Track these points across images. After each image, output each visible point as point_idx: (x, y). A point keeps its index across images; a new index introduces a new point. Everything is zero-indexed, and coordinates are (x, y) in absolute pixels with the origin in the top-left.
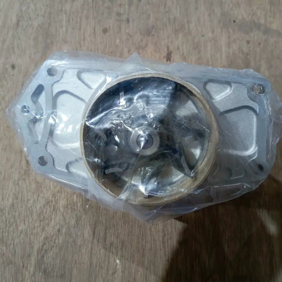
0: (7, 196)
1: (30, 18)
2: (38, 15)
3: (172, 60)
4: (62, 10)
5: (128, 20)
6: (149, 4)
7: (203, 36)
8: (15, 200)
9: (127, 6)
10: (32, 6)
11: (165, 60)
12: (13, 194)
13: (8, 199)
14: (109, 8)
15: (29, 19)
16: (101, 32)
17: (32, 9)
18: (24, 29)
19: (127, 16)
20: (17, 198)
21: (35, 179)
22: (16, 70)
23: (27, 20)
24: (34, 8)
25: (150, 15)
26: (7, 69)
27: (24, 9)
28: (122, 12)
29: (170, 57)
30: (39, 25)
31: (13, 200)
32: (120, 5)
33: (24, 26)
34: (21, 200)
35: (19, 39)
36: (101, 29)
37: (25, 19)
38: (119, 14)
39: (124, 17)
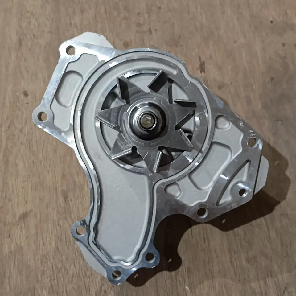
0: (48, 239)
1: (34, 35)
2: (43, 32)
3: (206, 70)
4: (71, 24)
5: (150, 31)
6: (171, 11)
7: (235, 42)
8: (58, 242)
9: (146, 16)
10: (33, 21)
11: (199, 71)
12: (55, 237)
13: (50, 243)
14: (125, 18)
15: (32, 37)
16: (122, 46)
17: (34, 25)
18: (30, 49)
19: (148, 27)
20: (61, 240)
21: (78, 217)
22: (30, 97)
23: (31, 38)
24: (36, 24)
25: (173, 24)
26: (18, 97)
27: (24, 25)
28: (141, 22)
29: (204, 67)
30: (46, 43)
31: (56, 243)
32: (139, 14)
33: (29, 45)
34: (66, 242)
35: (25, 60)
36: (122, 42)
37: (28, 37)
38: (139, 25)
39: (146, 28)
